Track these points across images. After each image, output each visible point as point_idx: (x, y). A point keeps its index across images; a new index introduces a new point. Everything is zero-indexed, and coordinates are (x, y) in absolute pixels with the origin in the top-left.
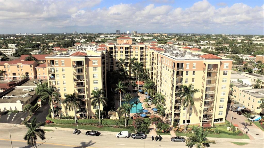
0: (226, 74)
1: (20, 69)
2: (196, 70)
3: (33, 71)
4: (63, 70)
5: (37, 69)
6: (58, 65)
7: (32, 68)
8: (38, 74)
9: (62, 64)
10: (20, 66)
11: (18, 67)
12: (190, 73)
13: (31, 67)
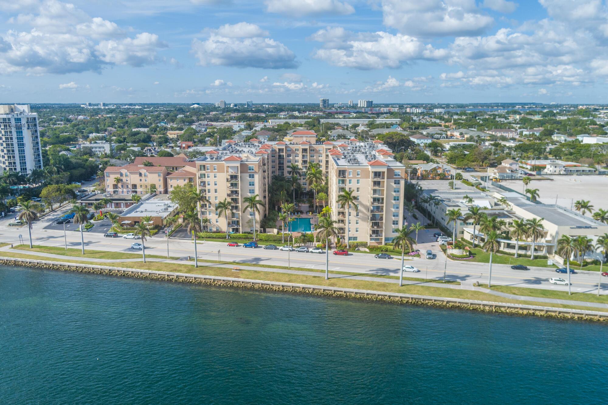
0: (399, 183)
1: (143, 178)
2: (360, 178)
3: (162, 183)
4: (215, 177)
5: (169, 180)
6: (209, 171)
7: (162, 179)
8: (169, 186)
9: (215, 169)
10: (143, 174)
11: (141, 175)
12: (354, 181)
13: (159, 176)
